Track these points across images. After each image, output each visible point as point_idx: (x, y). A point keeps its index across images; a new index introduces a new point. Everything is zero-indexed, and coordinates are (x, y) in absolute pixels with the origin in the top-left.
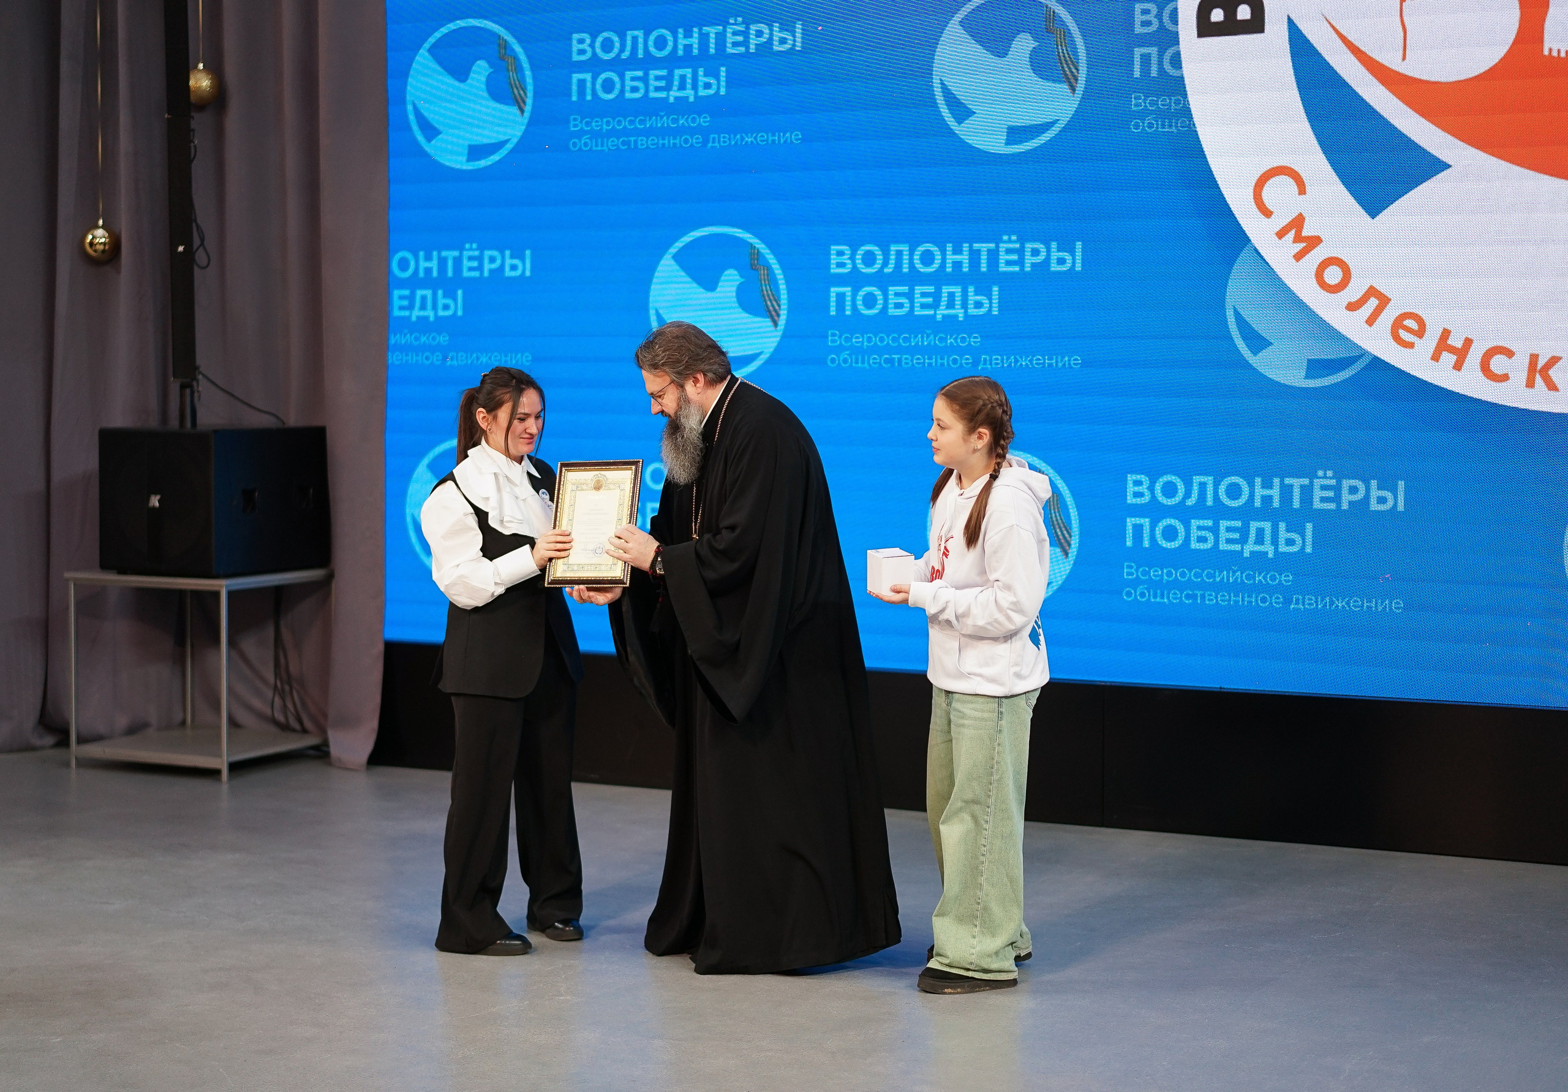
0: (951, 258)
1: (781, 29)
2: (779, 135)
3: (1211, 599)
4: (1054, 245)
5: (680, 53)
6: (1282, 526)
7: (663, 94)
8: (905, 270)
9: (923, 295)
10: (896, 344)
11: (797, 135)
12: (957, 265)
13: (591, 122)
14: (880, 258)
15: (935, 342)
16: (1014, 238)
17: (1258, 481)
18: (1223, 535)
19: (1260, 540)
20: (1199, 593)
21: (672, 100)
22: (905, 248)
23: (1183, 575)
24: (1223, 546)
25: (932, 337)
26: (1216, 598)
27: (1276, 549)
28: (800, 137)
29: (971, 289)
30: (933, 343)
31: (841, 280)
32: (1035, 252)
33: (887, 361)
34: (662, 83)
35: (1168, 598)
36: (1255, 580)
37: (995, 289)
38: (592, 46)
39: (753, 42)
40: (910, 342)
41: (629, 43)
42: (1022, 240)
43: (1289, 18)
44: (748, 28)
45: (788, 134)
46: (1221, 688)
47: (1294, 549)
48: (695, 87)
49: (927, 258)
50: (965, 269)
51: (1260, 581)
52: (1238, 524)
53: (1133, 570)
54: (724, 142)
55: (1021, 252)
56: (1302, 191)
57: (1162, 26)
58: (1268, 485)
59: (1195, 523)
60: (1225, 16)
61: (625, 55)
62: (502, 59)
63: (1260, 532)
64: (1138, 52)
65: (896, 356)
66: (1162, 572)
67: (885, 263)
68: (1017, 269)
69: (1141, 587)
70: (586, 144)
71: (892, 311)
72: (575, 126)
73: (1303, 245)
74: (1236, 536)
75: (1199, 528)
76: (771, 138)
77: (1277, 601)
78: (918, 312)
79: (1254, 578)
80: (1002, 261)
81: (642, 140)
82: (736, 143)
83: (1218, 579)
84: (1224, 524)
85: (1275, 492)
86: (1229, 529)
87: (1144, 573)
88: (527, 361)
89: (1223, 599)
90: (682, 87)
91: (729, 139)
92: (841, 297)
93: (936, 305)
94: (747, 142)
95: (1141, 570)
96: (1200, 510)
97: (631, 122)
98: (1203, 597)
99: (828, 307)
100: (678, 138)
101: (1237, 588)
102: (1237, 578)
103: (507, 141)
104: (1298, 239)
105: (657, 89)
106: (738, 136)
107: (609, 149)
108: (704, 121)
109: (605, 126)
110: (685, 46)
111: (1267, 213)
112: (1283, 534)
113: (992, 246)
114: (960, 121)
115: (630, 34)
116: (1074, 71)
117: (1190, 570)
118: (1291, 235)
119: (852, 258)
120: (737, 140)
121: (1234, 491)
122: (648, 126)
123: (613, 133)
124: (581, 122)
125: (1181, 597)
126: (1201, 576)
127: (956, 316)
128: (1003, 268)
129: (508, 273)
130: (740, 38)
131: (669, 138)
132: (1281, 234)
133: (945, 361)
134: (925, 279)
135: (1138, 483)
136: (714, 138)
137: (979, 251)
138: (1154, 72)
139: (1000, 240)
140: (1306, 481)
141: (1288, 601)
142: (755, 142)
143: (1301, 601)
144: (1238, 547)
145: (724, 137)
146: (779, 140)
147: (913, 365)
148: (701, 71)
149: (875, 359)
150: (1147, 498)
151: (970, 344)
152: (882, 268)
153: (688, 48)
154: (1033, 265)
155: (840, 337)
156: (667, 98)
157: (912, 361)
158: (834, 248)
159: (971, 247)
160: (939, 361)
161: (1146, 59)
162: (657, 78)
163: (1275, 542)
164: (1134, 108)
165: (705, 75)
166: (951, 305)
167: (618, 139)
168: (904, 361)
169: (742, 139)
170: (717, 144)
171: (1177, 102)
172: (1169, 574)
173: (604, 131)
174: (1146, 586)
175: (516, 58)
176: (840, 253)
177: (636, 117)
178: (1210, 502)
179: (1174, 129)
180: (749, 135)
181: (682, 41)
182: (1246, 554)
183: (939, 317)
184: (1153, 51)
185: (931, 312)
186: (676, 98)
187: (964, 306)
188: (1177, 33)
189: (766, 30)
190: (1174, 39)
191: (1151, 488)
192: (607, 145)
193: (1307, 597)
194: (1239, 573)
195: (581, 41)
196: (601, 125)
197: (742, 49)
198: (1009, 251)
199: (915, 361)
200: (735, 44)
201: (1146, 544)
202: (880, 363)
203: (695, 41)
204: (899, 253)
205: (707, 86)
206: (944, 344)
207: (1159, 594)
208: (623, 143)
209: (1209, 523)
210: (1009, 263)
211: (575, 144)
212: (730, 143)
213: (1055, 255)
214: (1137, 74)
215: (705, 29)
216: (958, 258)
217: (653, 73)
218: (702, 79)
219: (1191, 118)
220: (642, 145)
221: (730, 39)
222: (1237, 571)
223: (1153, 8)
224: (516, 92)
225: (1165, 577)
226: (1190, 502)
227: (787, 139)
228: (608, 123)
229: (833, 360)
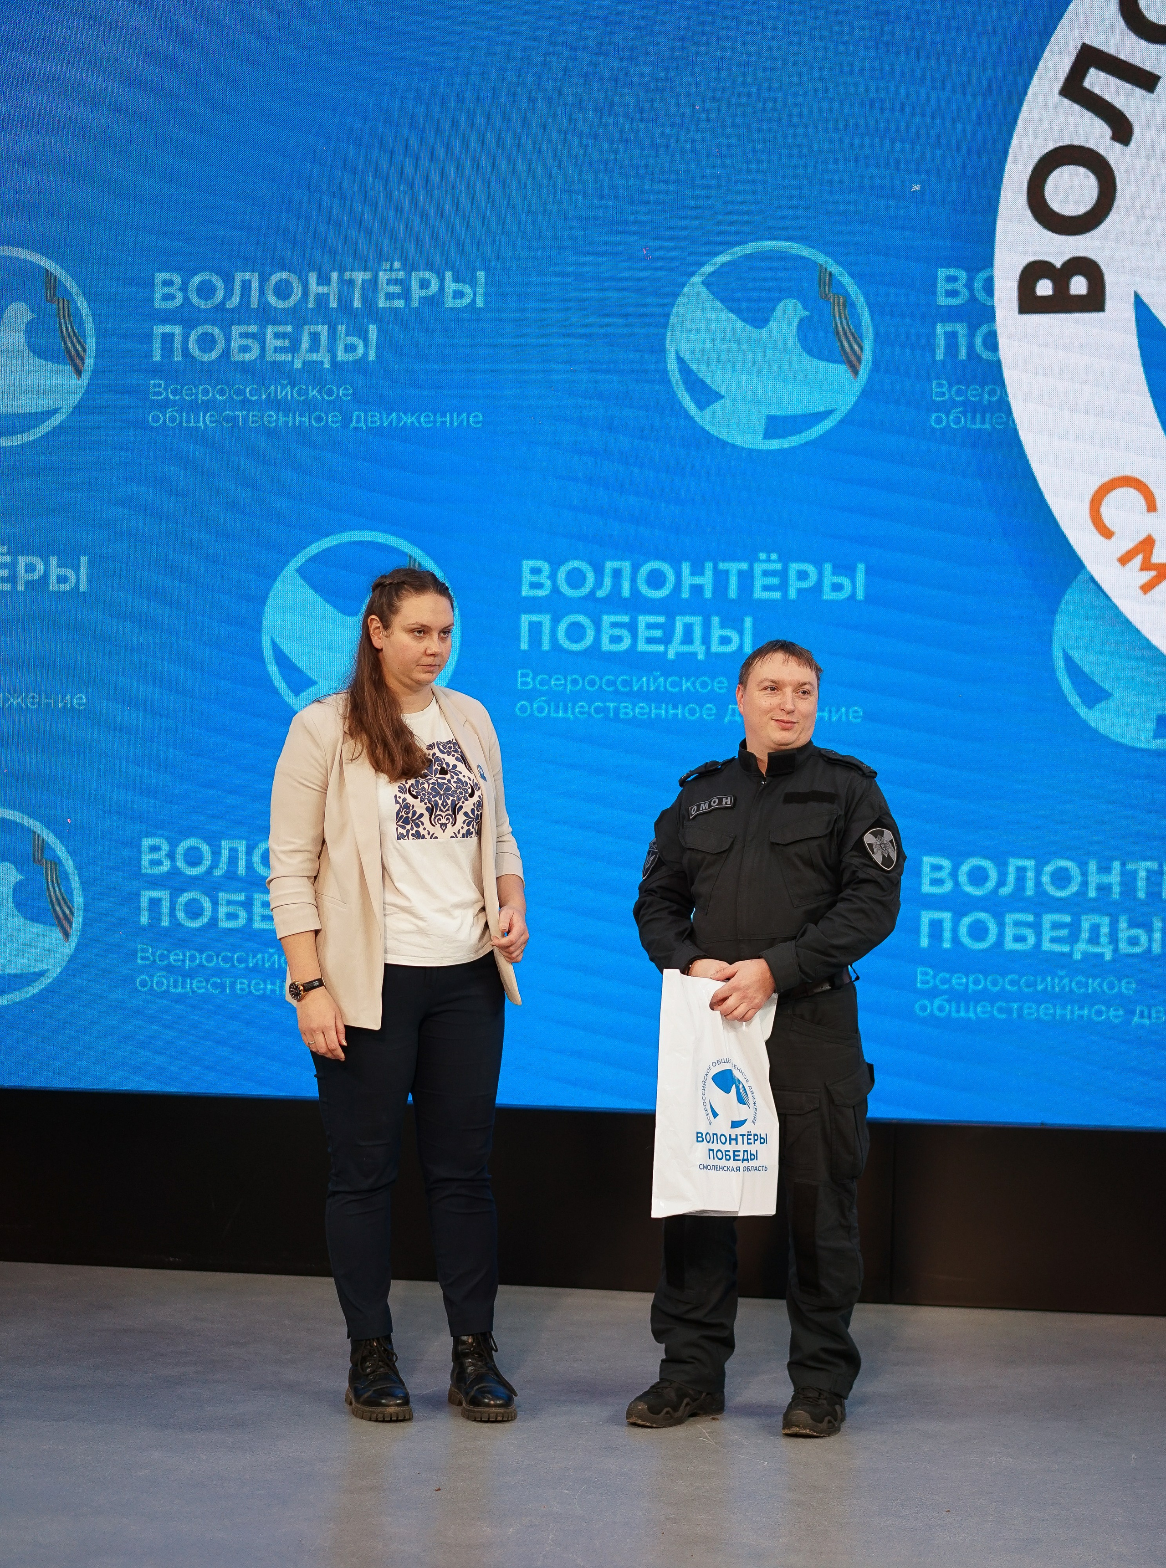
0: (688, 580)
1: (455, 280)
2: (452, 417)
3: (1030, 1011)
4: (828, 568)
5: (312, 303)
6: (1123, 921)
7: (287, 357)
8: (626, 592)
9: (650, 626)
10: (612, 689)
11: (476, 416)
12: (697, 590)
13: (181, 392)
14: (590, 576)
15: (665, 687)
16: (774, 556)
17: (1093, 865)
18: (1048, 932)
19: (1094, 938)
20: (1015, 1005)
21: (298, 365)
22: (625, 566)
23: (995, 983)
24: (1047, 946)
25: (662, 679)
26: (1038, 1010)
27: (1115, 950)
28: (481, 418)
29: (715, 620)
30: (662, 688)
31: (534, 605)
32: (803, 575)
33: (598, 710)
34: (286, 343)
35: (975, 1012)
36: (1087, 987)
37: (748, 622)
38: (184, 289)
39: (416, 293)
40: (631, 686)
41: (237, 290)
42: (785, 559)
43: (1137, 296)
44: (408, 278)
45: (465, 415)
46: (1042, 1124)
47: (1139, 949)
48: (332, 349)
49: (657, 579)
50: (708, 593)
51: (1094, 990)
52: (1067, 918)
53: (928, 978)
54: (373, 422)
55: (783, 575)
56: (1152, 507)
57: (972, 298)
58: (1104, 870)
59: (1010, 918)
60: (1055, 288)
61: (230, 305)
62: (50, 300)
63: (1095, 929)
64: (941, 329)
65: (612, 705)
66: (967, 979)
67: (598, 584)
68: (777, 595)
69: (940, 998)
70: (172, 419)
71: (606, 645)
72: (159, 393)
73: (1152, 574)
74: (1064, 933)
75: (1017, 924)
76: (439, 419)
77: (1114, 1015)
78: (642, 647)
79: (1086, 985)
80: (758, 584)
81: (253, 416)
82: (391, 423)
83: (1039, 988)
84: (1048, 919)
85: (1114, 879)
86: (1055, 926)
87: (944, 981)
88: (79, 704)
89: (1045, 1011)
90: (314, 347)
91: (381, 418)
92: (536, 628)
93: (666, 640)
94: (406, 423)
95: (939, 976)
96: (1018, 901)
97: (239, 392)
98: (1020, 1010)
99: (517, 639)
100: (307, 414)
101: (1064, 998)
102: (1064, 986)
103: (57, 410)
104: (1146, 566)
105: (277, 350)
106: (394, 415)
107: (206, 425)
108: (345, 391)
109: (200, 396)
110: (318, 295)
111: (1107, 533)
112: (1124, 931)
113: (744, 566)
114: (702, 408)
115: (239, 277)
116: (855, 347)
117: (1004, 976)
118: (1138, 560)
119: (552, 577)
120: (392, 420)
121: (1061, 878)
122: (264, 397)
123: (211, 405)
124: (166, 390)
125: (992, 1012)
126: (1018, 984)
127: (695, 654)
128: (759, 594)
129: (54, 586)
130: (398, 289)
131: (294, 415)
132: (1124, 560)
133: (679, 711)
134: (652, 607)
135: (937, 868)
136: (359, 417)
137: (726, 573)
138: (962, 354)
139: (757, 560)
140: (1154, 866)
141: (1130, 1013)
142: (417, 424)
143: (1146, 1014)
144: (1065, 948)
145: (373, 416)
146: (452, 423)
147: (634, 715)
148: (341, 329)
149: (582, 707)
150: (947, 888)
151: (713, 690)
152: (592, 593)
153: (323, 299)
154: (800, 591)
155: (534, 679)
156: (293, 362)
157: (633, 710)
158: (527, 565)
159: (715, 567)
160: (671, 711)
161: (952, 338)
162: (277, 336)
163: (1114, 939)
164: (934, 398)
165: (347, 334)
166: (688, 639)
167: (220, 414)
168: (622, 711)
169: (399, 419)
170: (363, 425)
171: (992, 393)
172: (977, 982)
173: (200, 402)
174: (945, 997)
175: (69, 301)
176: (535, 571)
177: (245, 388)
178: (1030, 891)
179: (987, 426)
180: (409, 414)
181: (314, 289)
182: (1077, 956)
183: (671, 655)
184: (962, 329)
185: (660, 648)
186: (305, 363)
187: (706, 640)
188: (993, 307)
189: (435, 280)
190: (989, 314)
191: (954, 874)
192: (204, 419)
193: (1154, 1009)
194: (1067, 980)
195: (168, 283)
196: (196, 395)
197: (400, 304)
198: (766, 573)
199: (637, 711)
200: (390, 296)
201: (947, 944)
202: (589, 713)
203: (332, 289)
204: (617, 573)
205: (350, 348)
206: (677, 689)
207: (962, 1006)
208: (227, 419)
209: (1030, 917)
210: (766, 588)
211: (156, 419)
212: (381, 424)
213: (829, 578)
214: (940, 356)
215: (348, 275)
216: (697, 580)
217: (271, 329)
218: (342, 340)
219: (1008, 412)
220: (253, 422)
221: (383, 289)
222: (1066, 976)
223: (962, 275)
224: (70, 346)
225: (971, 986)
226: (1005, 892)
227: (462, 421)
228: (205, 392)
229: (523, 709)
